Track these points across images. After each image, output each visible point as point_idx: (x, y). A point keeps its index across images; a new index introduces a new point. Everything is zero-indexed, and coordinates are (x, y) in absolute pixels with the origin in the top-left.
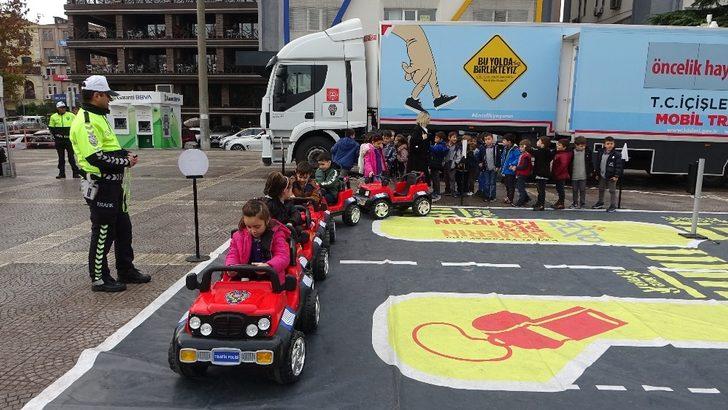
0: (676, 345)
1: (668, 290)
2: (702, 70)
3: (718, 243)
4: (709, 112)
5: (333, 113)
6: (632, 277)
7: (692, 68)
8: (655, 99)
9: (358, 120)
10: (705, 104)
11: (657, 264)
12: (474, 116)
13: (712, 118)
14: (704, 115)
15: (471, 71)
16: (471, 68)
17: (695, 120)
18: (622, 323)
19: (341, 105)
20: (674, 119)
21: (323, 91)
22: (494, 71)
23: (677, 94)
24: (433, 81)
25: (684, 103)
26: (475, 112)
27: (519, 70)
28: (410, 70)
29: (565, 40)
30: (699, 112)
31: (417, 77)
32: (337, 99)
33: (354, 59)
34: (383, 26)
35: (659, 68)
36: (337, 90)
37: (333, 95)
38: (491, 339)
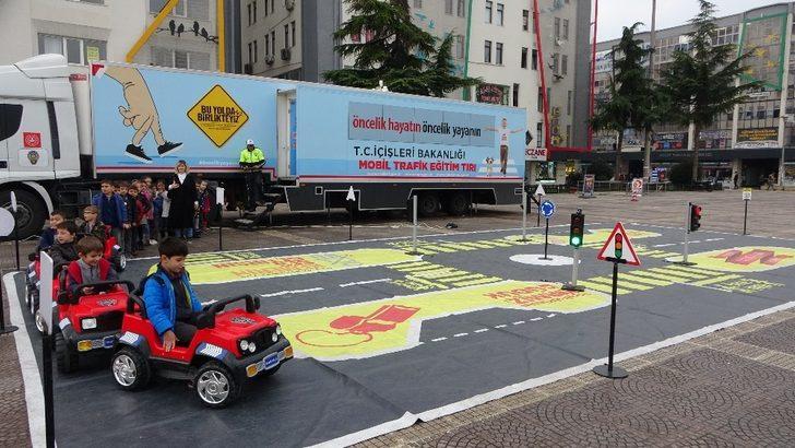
0: (456, 314)
1: (427, 287)
2: (387, 125)
3: (432, 256)
4: (394, 159)
5: (34, 162)
6: (398, 282)
7: (379, 124)
8: (357, 148)
9: (69, 169)
10: (390, 153)
11: (408, 273)
12: (202, 163)
13: (396, 163)
14: (391, 161)
15: (195, 118)
16: (194, 116)
17: (385, 166)
18: (419, 309)
19: (45, 151)
20: (371, 165)
21: (19, 135)
22: (218, 119)
23: (371, 144)
24: (155, 128)
25: (377, 152)
26: (202, 159)
27: (242, 119)
28: (129, 115)
29: (279, 93)
30: (387, 158)
31: (138, 123)
32: (39, 146)
33: (58, 100)
34: (94, 66)
35: (358, 123)
36: (38, 135)
37: (32, 140)
38: (352, 332)
